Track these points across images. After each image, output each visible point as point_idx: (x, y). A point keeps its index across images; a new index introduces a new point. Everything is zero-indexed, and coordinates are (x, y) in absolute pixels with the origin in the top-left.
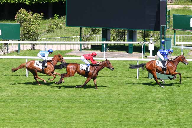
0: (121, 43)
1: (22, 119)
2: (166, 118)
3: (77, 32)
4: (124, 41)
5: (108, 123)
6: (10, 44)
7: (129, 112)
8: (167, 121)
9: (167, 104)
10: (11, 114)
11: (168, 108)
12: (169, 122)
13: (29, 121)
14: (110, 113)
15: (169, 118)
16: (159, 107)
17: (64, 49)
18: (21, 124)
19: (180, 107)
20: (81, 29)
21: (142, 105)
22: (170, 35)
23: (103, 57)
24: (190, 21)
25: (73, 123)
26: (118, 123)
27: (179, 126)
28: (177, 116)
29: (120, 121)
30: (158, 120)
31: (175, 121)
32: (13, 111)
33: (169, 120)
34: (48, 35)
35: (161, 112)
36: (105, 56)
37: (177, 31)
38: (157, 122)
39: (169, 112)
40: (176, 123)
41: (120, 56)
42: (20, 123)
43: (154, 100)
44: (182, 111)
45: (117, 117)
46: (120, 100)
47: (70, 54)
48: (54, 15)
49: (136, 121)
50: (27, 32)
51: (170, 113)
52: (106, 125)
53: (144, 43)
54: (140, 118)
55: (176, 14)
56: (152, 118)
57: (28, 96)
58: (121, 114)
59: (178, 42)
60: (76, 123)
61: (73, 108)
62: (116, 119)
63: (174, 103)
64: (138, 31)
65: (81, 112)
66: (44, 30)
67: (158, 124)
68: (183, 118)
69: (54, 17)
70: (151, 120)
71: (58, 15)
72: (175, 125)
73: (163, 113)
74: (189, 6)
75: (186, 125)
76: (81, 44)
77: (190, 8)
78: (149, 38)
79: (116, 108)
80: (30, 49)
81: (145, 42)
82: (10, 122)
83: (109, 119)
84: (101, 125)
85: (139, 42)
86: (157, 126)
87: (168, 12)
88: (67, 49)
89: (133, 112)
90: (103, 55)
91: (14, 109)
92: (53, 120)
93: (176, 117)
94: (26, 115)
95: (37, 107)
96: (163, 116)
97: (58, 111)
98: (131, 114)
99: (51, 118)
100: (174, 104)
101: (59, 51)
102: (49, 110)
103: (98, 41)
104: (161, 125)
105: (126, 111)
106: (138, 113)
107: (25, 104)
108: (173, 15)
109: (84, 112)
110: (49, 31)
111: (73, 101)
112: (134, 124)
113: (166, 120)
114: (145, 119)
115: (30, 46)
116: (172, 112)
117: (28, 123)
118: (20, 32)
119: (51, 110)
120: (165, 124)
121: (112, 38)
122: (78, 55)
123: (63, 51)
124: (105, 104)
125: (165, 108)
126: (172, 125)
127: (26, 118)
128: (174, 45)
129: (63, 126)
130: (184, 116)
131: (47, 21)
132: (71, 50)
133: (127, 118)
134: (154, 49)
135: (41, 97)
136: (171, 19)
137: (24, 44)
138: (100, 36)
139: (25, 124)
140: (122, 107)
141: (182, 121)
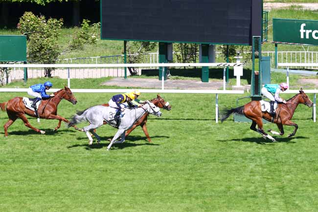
0: (189, 66)
1: (31, 190)
2: (262, 186)
3: (120, 49)
4: (195, 61)
5: (170, 194)
6: (10, 69)
7: (203, 176)
8: (264, 191)
9: (264, 162)
10: (12, 182)
11: (265, 170)
12: (268, 193)
13: (43, 193)
14: (173, 179)
15: (267, 186)
16: (250, 167)
17: (99, 77)
18: (28, 198)
19: (286, 168)
20: (125, 43)
21: (224, 165)
22: (268, 52)
23: (161, 89)
24: (300, 29)
25: (113, 195)
26: (186, 194)
27: (283, 198)
28: (280, 181)
29: (189, 192)
30: (250, 189)
31: (277, 189)
32: (16, 177)
33: (267, 189)
34: (73, 53)
35: (254, 176)
36: (165, 86)
37: (279, 45)
38: (247, 192)
39: (268, 175)
40: (278, 194)
41: (188, 87)
42: (26, 196)
43: (242, 157)
44: (288, 175)
45: (184, 185)
46: (189, 157)
47: (108, 84)
48: (83, 21)
49: (214, 191)
50: (38, 48)
51: (269, 177)
52: (166, 197)
53: (226, 65)
54: (221, 185)
55: (278, 17)
56: (240, 186)
57: (39, 152)
58: (191, 180)
59: (281, 62)
60: (117, 195)
61: (113, 170)
62: (183, 187)
63: (276, 161)
64: (217, 46)
65: (126, 177)
66: (66, 46)
67: (249, 194)
68: (289, 185)
69: (82, 25)
70: (239, 188)
71: (88, 21)
72: (277, 196)
73: (258, 177)
74: (300, 4)
75: (294, 196)
76: (125, 68)
77: (300, 7)
78: (235, 57)
79: (182, 171)
80: (44, 76)
81: (228, 64)
82: (10, 195)
83: (171, 187)
84: (157, 197)
85: (218, 64)
86: (248, 198)
87: (264, 15)
88: (103, 76)
89: (209, 176)
90: (161, 86)
91: (17, 174)
92: (81, 190)
93: (279, 184)
94: (36, 183)
95: (54, 171)
96: (259, 182)
97: (88, 176)
98: (206, 179)
99: (77, 187)
100: (275, 163)
101: (90, 79)
102: (73, 176)
103: (152, 62)
104: (254, 196)
105: (199, 174)
106: (218, 177)
107: (35, 165)
108: (274, 19)
109: (131, 177)
110: (73, 47)
111: (113, 160)
112: (211, 196)
113: (263, 188)
114: (229, 188)
115: (43, 71)
116: (272, 176)
117: (40, 196)
118: (27, 48)
119: (78, 175)
120: (260, 195)
121: (175, 58)
122: (121, 86)
123: (97, 79)
124: (164, 164)
125: (260, 169)
126: (271, 196)
127: (37, 187)
128: (276, 68)
129: (96, 201)
130: (291, 183)
131: (71, 30)
132: (109, 78)
133: (200, 186)
134: (242, 75)
135: (61, 154)
136: (270, 26)
137: (33, 68)
138: (155, 54)
139: (35, 198)
140: (191, 169)
141: (288, 190)
